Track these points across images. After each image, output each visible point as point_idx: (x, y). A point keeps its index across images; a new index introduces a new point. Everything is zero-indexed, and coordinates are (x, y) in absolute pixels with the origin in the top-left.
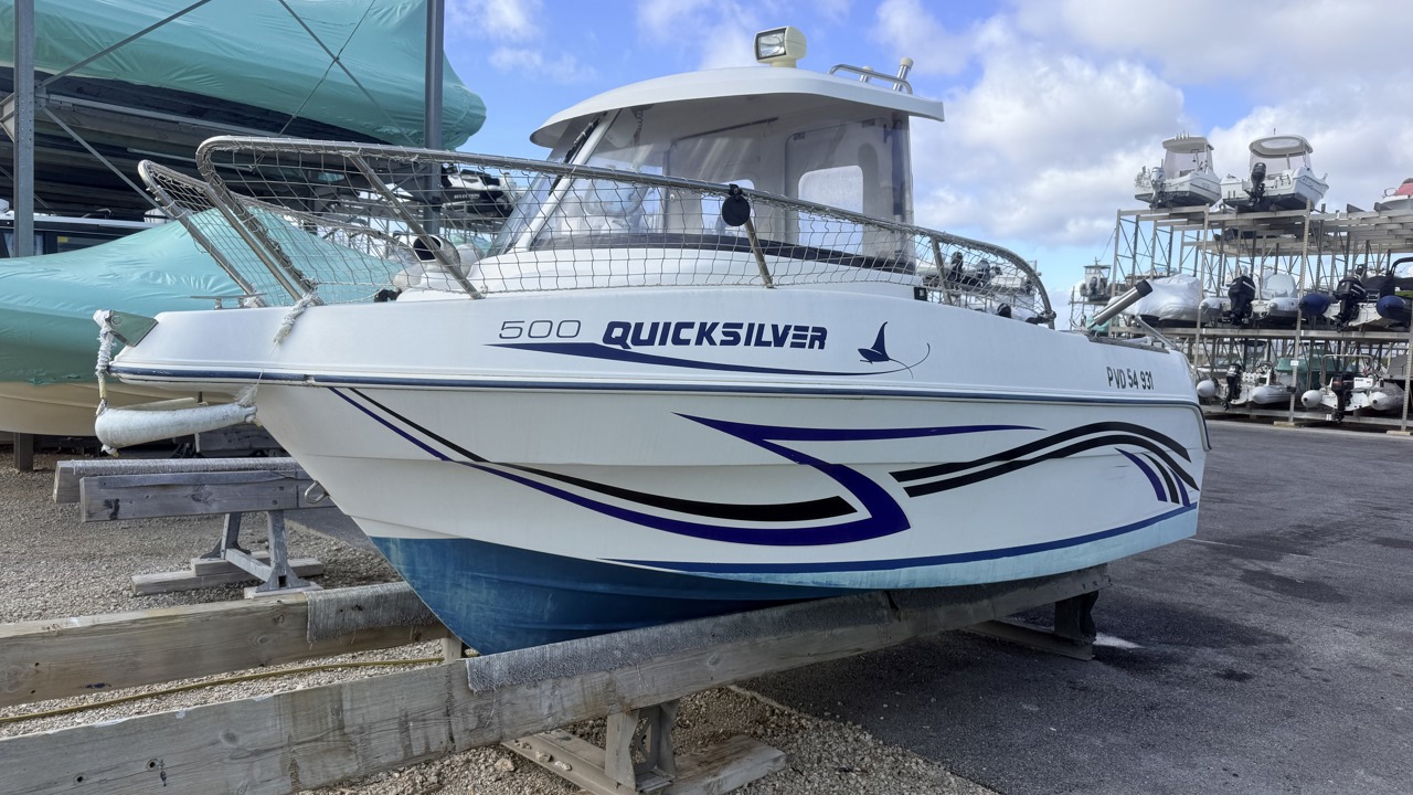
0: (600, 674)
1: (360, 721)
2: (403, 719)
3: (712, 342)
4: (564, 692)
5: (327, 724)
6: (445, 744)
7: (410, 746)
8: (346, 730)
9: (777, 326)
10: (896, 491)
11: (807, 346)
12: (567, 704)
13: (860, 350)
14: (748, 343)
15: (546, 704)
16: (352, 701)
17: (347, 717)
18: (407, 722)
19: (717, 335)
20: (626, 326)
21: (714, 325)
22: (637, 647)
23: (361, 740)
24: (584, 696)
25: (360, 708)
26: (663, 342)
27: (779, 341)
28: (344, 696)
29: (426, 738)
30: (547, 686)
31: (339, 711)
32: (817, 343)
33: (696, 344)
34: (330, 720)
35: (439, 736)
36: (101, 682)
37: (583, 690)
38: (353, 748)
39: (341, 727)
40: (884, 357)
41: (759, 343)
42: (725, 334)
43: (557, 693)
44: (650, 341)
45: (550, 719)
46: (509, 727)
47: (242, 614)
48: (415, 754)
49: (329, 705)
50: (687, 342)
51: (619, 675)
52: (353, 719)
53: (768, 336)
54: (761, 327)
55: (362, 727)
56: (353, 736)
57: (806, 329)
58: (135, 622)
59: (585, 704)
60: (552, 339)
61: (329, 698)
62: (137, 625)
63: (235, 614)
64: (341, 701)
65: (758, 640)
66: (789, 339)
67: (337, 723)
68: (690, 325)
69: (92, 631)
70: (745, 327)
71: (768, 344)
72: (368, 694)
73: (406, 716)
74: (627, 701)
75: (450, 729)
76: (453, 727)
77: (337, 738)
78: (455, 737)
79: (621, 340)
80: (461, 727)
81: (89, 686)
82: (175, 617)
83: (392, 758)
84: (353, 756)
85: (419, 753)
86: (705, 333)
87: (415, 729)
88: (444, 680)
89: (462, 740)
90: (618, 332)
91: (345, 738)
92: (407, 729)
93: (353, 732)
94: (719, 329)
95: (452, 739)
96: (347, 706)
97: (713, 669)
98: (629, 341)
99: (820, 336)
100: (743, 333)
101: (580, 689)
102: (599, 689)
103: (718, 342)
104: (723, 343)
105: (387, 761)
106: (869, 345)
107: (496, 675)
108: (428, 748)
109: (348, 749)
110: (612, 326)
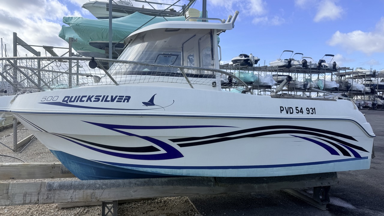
0: (90, 190)
1: (13, 192)
2: (25, 193)
3: (91, 101)
4: (76, 193)
5: (4, 192)
6: (36, 201)
7: (25, 200)
8: (9, 194)
9: (113, 96)
10: (175, 145)
11: (122, 101)
12: (77, 197)
13: (142, 102)
14: (102, 101)
15: (70, 196)
16: (12, 187)
17: (10, 191)
18: (26, 194)
19: (93, 99)
20: (69, 97)
21: (93, 96)
22: (105, 185)
23: (12, 197)
24: (83, 196)
25: (14, 189)
26: (77, 101)
27: (112, 100)
28: (10, 186)
29: (31, 199)
30: (71, 191)
31: (8, 189)
32: (126, 101)
33: (86, 102)
34: (5, 191)
35: (34, 199)
36: (13, 177)
37: (83, 194)
38: (10, 199)
39: (7, 193)
40: (153, 104)
41: (106, 101)
42: (95, 98)
43: (74, 193)
44: (74, 101)
45: (70, 200)
46: (56, 200)
47: (44, 165)
48: (26, 202)
49: (5, 188)
50: (83, 101)
51: (97, 191)
52: (11, 191)
53: (109, 99)
54: (108, 96)
55: (13, 194)
56: (10, 196)
57: (123, 97)
58: (19, 165)
59: (83, 197)
60: (52, 101)
61: (6, 186)
62: (19, 166)
63: (42, 165)
64: (9, 187)
65: (154, 187)
66: (116, 100)
67: (6, 192)
68: (86, 96)
69: (9, 166)
70: (102, 97)
71: (109, 101)
72: (16, 186)
73: (26, 193)
74: (98, 198)
75: (38, 198)
76: (39, 198)
77: (6, 196)
78: (39, 200)
79: (66, 101)
80: (42, 198)
81: (11, 178)
82: (28, 165)
83: (20, 202)
84: (9, 200)
85: (28, 202)
86: (89, 99)
87: (28, 196)
88: (39, 186)
89: (41, 201)
90: (66, 99)
91: (8, 196)
92: (26, 196)
93: (10, 195)
94: (94, 97)
95: (38, 200)
96: (10, 188)
97: (133, 193)
98: (68, 101)
99: (128, 98)
100: (101, 98)
101: (82, 193)
102: (89, 194)
103: (92, 101)
104: (94, 101)
105: (18, 203)
106: (147, 101)
107: (55, 186)
108: (30, 201)
109: (8, 198)
110: (66, 97)
